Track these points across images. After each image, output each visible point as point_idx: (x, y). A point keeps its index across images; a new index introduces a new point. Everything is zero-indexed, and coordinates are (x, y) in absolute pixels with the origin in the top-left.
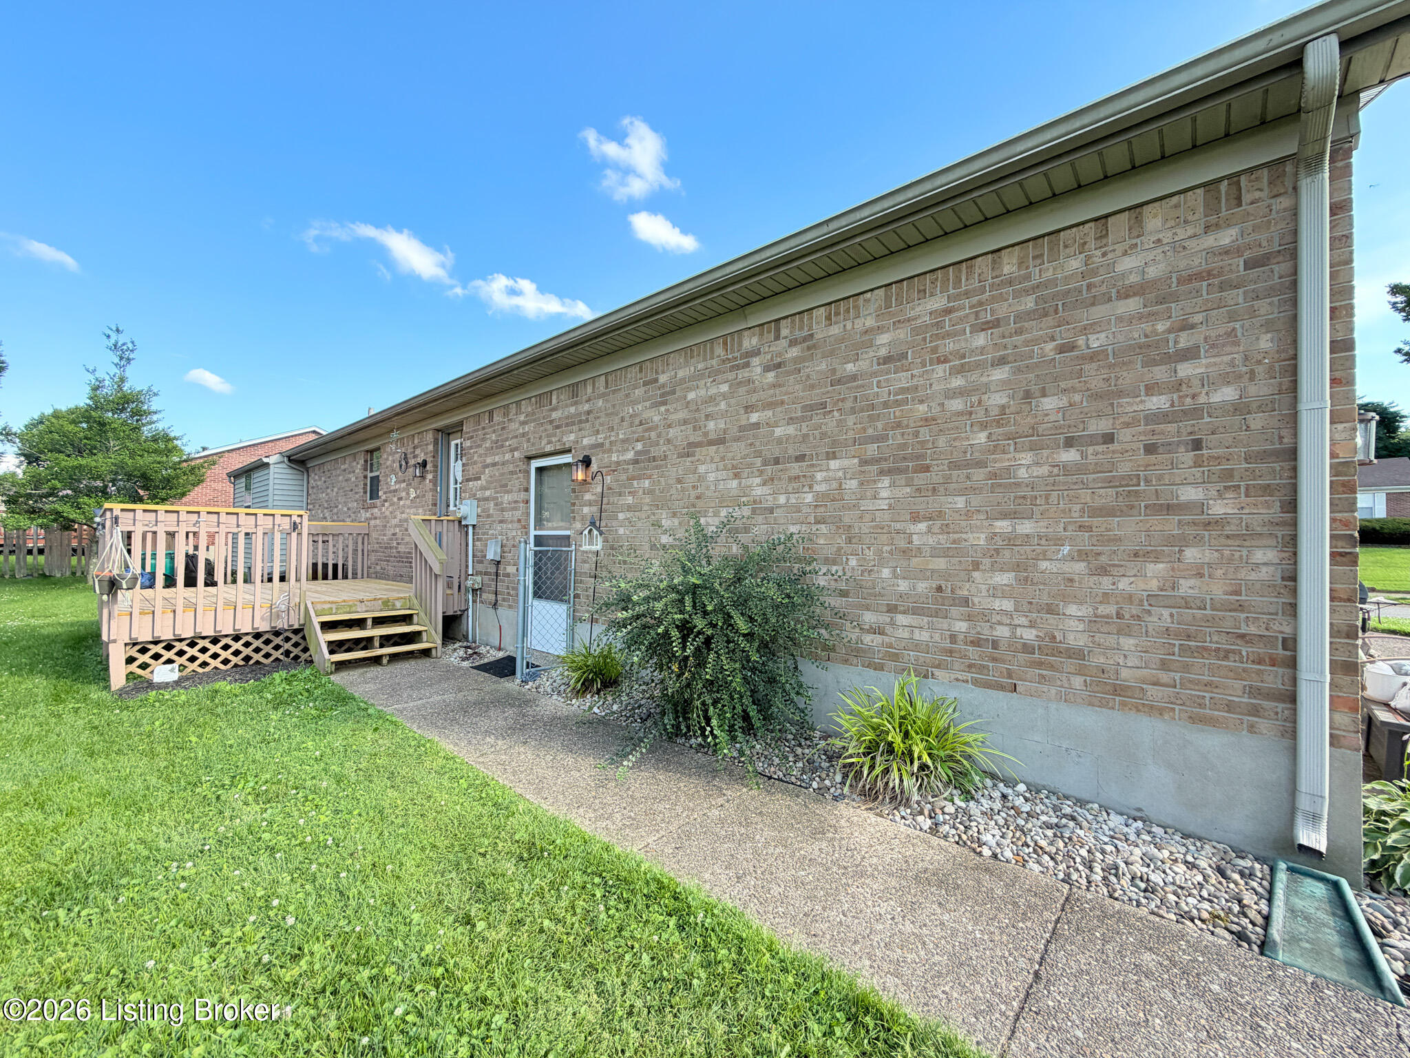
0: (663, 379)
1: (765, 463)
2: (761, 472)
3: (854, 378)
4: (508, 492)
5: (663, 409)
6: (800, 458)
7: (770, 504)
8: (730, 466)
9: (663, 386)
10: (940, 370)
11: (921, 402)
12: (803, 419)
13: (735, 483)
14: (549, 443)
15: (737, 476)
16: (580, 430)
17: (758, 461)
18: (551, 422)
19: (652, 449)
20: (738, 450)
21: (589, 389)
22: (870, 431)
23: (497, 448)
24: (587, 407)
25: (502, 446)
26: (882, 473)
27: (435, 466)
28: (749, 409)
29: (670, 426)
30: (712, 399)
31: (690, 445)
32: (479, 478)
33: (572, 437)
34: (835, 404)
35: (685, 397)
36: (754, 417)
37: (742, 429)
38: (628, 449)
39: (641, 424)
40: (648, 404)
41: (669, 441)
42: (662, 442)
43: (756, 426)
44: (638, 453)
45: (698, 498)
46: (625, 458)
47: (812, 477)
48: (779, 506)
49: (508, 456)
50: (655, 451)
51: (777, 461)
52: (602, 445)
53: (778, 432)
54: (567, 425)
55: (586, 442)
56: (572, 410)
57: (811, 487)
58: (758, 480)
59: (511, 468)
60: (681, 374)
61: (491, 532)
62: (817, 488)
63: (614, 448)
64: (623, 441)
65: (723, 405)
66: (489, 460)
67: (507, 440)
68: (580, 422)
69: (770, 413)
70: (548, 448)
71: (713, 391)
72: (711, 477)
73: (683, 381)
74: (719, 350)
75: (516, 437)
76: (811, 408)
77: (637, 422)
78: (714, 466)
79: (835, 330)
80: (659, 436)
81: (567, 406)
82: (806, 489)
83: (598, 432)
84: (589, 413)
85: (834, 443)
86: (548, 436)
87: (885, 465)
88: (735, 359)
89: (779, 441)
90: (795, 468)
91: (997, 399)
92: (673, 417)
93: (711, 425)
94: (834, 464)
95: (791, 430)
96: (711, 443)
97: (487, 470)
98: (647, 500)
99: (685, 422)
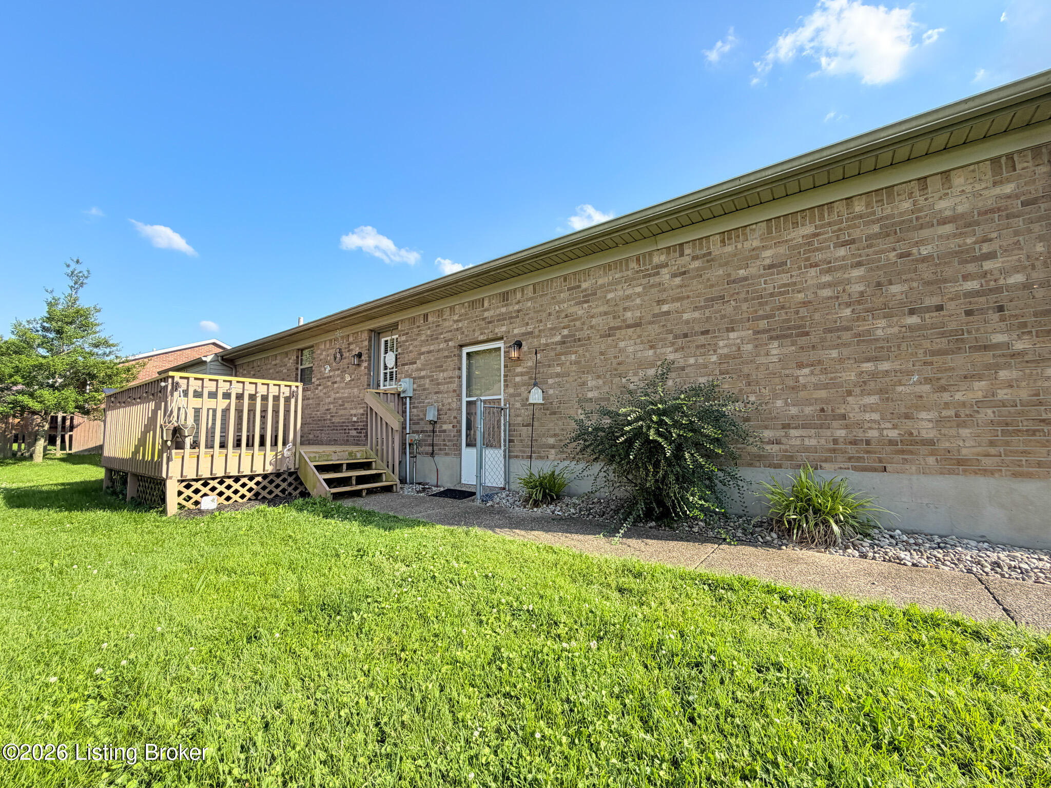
0: (584, 285)
1: (676, 337)
2: (673, 344)
3: (746, 279)
4: (443, 371)
5: (586, 305)
6: (706, 332)
7: (682, 364)
8: (646, 341)
9: (586, 290)
10: (813, 272)
11: (799, 292)
12: (706, 307)
13: (651, 352)
14: (482, 334)
15: (652, 347)
16: (511, 323)
17: (670, 337)
18: (484, 319)
19: (577, 333)
20: (653, 330)
21: (519, 295)
22: (761, 313)
23: (432, 340)
24: (517, 307)
25: (437, 338)
26: (771, 338)
27: (370, 357)
28: (660, 302)
29: (592, 317)
30: (628, 297)
31: (610, 329)
32: (415, 363)
33: (504, 329)
34: (732, 296)
35: (605, 297)
36: (665, 308)
37: (654, 316)
38: (555, 334)
39: (567, 316)
40: (572, 303)
41: (592, 327)
42: (585, 328)
43: (668, 313)
44: (563, 337)
45: (619, 364)
46: (552, 340)
47: (716, 345)
48: (691, 365)
49: (442, 346)
50: (578, 335)
51: (686, 336)
52: (531, 333)
53: (686, 316)
54: (498, 320)
55: (516, 331)
56: (504, 310)
57: (715, 351)
58: (670, 349)
59: (446, 353)
60: (600, 282)
61: (426, 401)
62: (720, 351)
63: (543, 334)
64: (551, 329)
65: (638, 301)
66: (424, 349)
67: (442, 333)
68: (511, 318)
69: (679, 304)
70: (481, 338)
71: (628, 292)
72: (631, 349)
73: (602, 286)
74: (633, 265)
75: (451, 331)
76: (712, 299)
77: (563, 315)
78: (632, 342)
79: (729, 249)
80: (583, 324)
81: (498, 307)
82: (712, 352)
83: (527, 324)
84: (518, 311)
85: (732, 322)
86: (481, 329)
87: (774, 334)
88: (648, 270)
89: (687, 322)
90: (702, 339)
91: (858, 288)
92: (595, 311)
93: (629, 314)
94: (732, 335)
95: (696, 315)
96: (629, 327)
97: (422, 357)
98: (574, 368)
99: (606, 314)
